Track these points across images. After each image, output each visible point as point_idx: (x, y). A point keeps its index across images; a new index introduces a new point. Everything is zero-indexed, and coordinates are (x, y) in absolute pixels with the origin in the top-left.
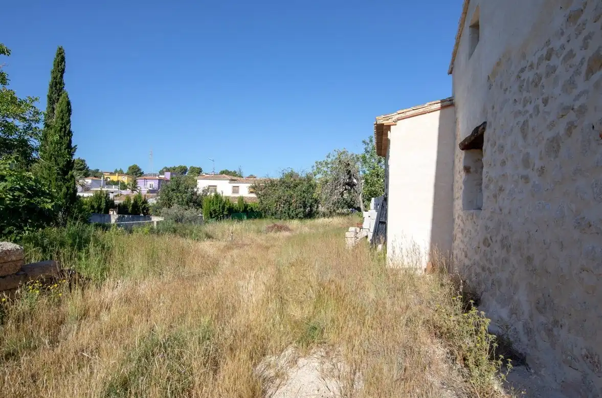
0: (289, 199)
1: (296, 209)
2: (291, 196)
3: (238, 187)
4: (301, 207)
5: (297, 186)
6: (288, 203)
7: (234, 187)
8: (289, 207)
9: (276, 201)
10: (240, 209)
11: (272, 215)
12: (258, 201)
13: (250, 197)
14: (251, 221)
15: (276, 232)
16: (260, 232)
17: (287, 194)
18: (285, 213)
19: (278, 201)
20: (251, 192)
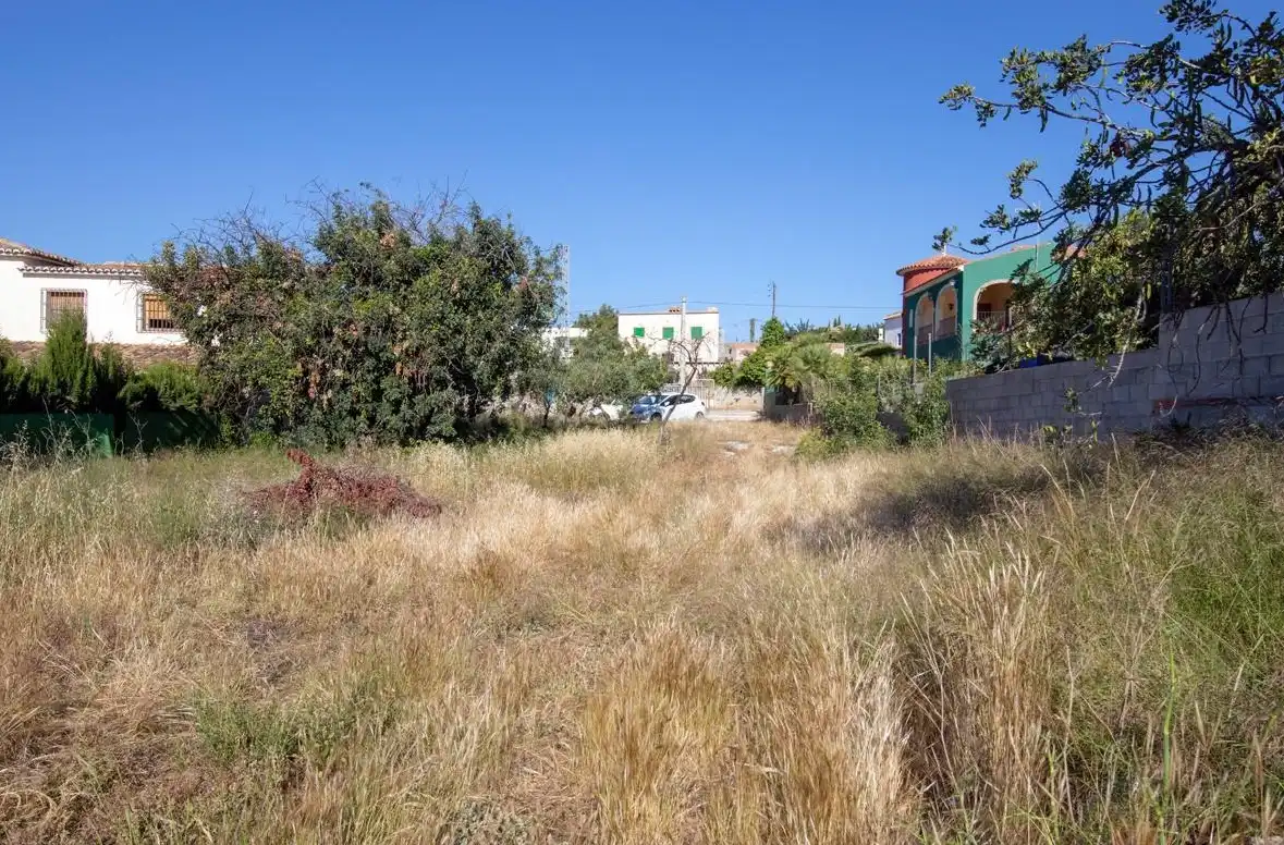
0: (375, 342)
1: (416, 391)
2: (388, 326)
3: (81, 294)
4: (442, 384)
5: (416, 273)
6: (370, 363)
7: (53, 294)
8: (377, 381)
9: (297, 354)
10: (63, 385)
11: (279, 427)
12: (195, 355)
13: (147, 348)
14: (142, 462)
15: (335, 530)
16: (192, 535)
17: (360, 310)
18: (354, 413)
19: (310, 351)
20: (156, 324)
